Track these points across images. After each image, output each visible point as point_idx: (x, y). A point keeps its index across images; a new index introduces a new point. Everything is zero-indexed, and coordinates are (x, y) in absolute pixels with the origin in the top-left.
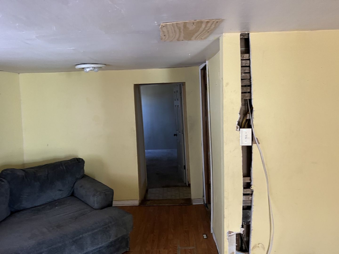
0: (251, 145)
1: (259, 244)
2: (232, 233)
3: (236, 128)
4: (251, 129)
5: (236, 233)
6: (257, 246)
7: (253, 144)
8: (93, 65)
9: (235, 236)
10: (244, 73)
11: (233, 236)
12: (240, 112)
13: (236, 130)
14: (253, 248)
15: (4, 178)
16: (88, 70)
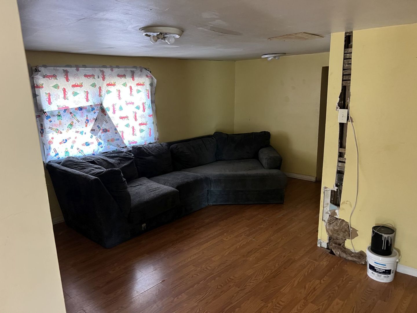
0: (346, 122)
1: (347, 201)
2: (327, 189)
3: (336, 108)
4: (347, 110)
5: (331, 189)
6: (346, 202)
7: (348, 122)
8: (273, 55)
9: (330, 191)
10: (348, 64)
11: (329, 191)
12: (340, 96)
13: (336, 110)
14: (342, 203)
15: (214, 137)
16: (270, 59)
